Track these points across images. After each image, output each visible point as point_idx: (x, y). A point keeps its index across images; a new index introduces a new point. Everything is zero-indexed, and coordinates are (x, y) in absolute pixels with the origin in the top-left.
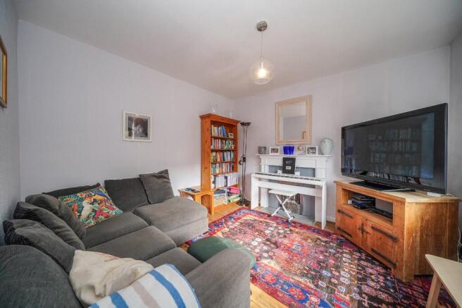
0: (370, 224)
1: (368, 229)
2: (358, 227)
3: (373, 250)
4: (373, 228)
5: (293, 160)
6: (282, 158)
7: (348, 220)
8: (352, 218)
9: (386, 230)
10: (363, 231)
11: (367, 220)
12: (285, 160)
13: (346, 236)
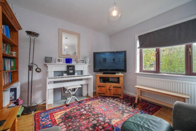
0: (112, 86)
1: (112, 88)
2: (108, 89)
3: (114, 94)
4: (113, 87)
5: (74, 67)
6: (66, 65)
7: (103, 88)
8: (105, 87)
9: (118, 86)
10: (110, 90)
11: (111, 85)
12: (68, 67)
13: (102, 95)
